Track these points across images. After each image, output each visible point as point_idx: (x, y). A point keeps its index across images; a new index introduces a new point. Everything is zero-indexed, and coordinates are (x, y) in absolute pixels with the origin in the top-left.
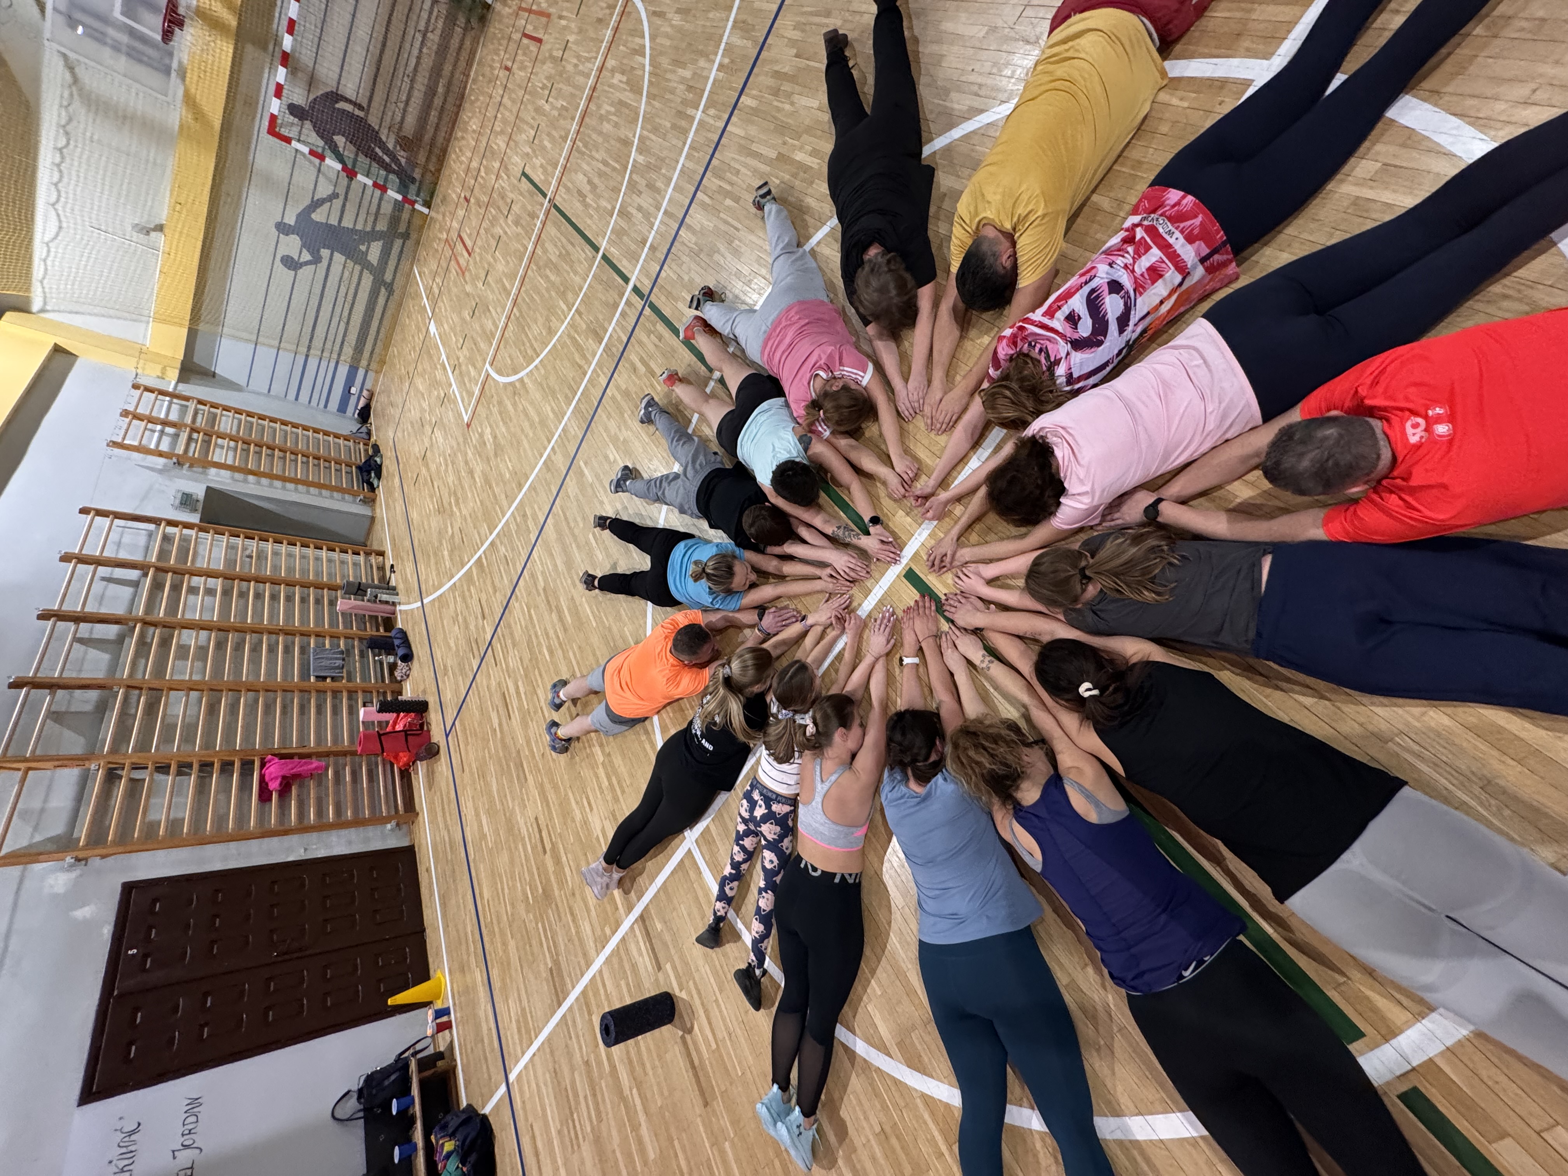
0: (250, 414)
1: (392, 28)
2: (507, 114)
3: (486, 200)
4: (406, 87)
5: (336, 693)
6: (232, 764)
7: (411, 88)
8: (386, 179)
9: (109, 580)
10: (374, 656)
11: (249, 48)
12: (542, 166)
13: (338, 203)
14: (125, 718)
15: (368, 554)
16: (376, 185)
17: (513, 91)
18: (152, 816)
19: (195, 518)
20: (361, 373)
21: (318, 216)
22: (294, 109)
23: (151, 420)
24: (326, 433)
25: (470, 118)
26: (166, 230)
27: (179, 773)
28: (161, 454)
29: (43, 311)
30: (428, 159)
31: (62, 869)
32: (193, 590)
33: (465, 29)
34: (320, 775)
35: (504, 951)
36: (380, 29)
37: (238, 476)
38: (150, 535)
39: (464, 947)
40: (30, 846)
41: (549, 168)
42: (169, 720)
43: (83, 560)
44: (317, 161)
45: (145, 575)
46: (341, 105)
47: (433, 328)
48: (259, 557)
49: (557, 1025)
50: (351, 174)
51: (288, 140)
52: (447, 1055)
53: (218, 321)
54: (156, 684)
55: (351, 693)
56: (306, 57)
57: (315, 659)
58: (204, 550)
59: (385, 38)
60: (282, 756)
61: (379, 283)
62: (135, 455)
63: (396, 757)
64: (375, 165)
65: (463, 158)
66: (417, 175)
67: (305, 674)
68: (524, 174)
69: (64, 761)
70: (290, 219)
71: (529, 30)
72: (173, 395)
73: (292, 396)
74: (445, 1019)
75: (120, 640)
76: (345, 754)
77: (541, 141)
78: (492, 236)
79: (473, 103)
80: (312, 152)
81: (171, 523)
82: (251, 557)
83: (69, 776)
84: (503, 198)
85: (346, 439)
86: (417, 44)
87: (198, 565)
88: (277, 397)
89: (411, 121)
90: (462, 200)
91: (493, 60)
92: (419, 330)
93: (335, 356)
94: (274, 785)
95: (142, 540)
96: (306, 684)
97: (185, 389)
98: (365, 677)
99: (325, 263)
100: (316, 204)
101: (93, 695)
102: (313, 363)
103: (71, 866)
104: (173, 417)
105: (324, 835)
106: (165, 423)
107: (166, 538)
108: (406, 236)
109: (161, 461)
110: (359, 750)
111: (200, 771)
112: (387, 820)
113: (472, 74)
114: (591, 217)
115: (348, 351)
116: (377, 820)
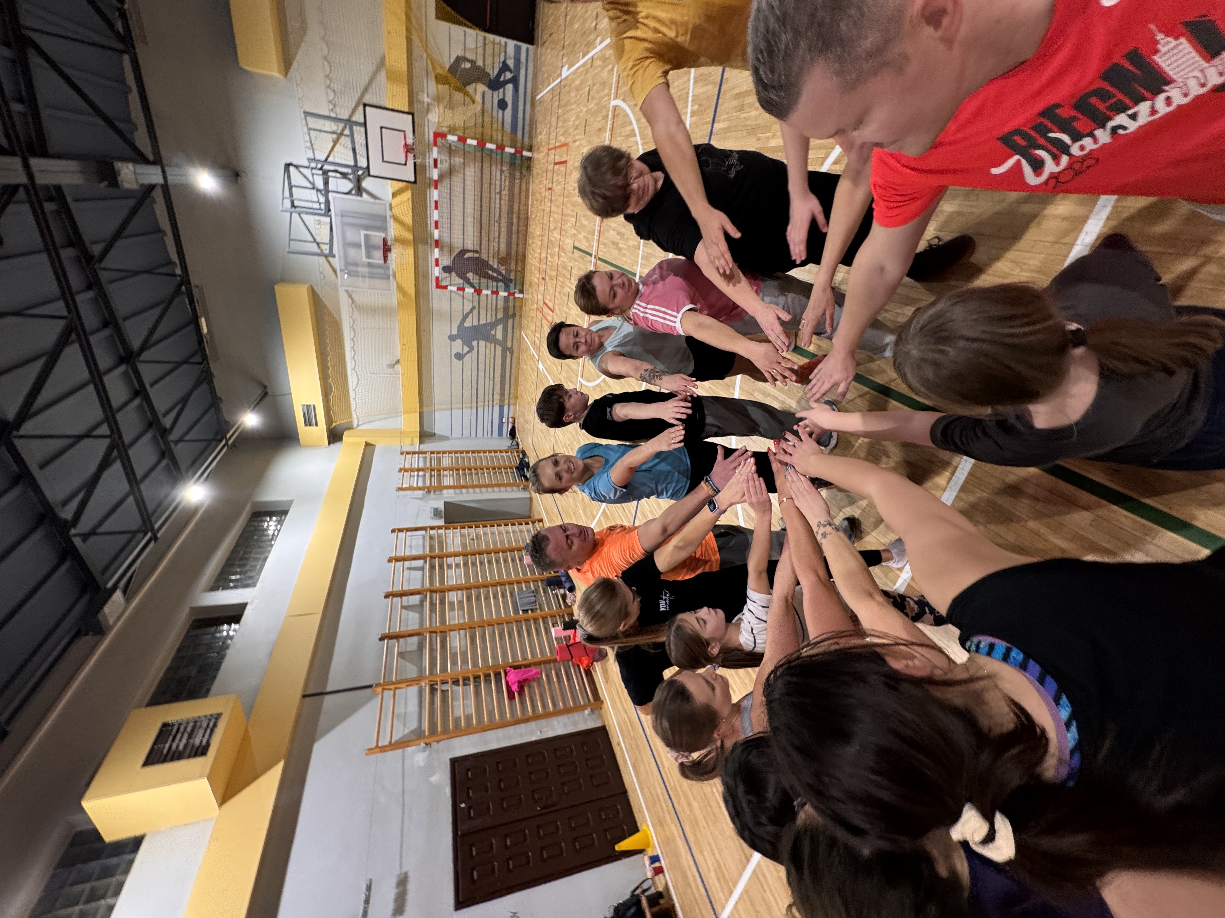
0: (456, 452)
1: (484, 199)
2: (556, 216)
3: (555, 274)
4: (497, 228)
5: (535, 620)
6: (489, 675)
7: (500, 227)
8: (497, 287)
9: (410, 569)
10: (552, 591)
11: (420, 247)
12: (585, 237)
13: (475, 312)
14: (432, 650)
15: (533, 523)
16: (493, 293)
17: (556, 200)
18: (457, 714)
19: (441, 522)
20: (506, 407)
21: (467, 324)
22: (446, 269)
23: (412, 470)
24: (496, 452)
25: (534, 229)
26: (401, 362)
27: (465, 684)
28: (420, 489)
29: (358, 426)
30: (516, 264)
31: (420, 751)
32: (449, 567)
33: (521, 179)
34: (538, 679)
35: (691, 811)
36: (478, 203)
37: (458, 491)
38: (424, 537)
39: (658, 806)
40: (403, 737)
41: (590, 236)
42: (453, 651)
43: (398, 559)
44: (461, 292)
45: (426, 562)
46: (468, 255)
47: (541, 366)
48: (477, 539)
49: (750, 879)
50: (478, 292)
51: (445, 287)
52: (665, 894)
53: (431, 404)
54: (443, 628)
55: (544, 618)
56: (446, 239)
57: (520, 599)
58: (450, 541)
59: (481, 207)
60: (515, 668)
61: (505, 350)
62: (409, 493)
63: (580, 661)
64: (490, 281)
65: (536, 255)
66: (512, 277)
67: (516, 611)
68: (575, 248)
69: (410, 682)
70: (455, 332)
71: (558, 159)
72: (419, 453)
73: (474, 435)
74: (657, 865)
75: (421, 604)
76: (548, 662)
77: (581, 222)
78: (564, 294)
79: (534, 219)
80: (458, 289)
81: (432, 528)
82: (473, 539)
83: (413, 690)
84: (565, 268)
85: (507, 452)
86: (498, 201)
87: (449, 550)
88: (467, 438)
89: (503, 246)
90: (541, 280)
91: (540, 188)
92: (533, 370)
93: (491, 403)
94: (515, 688)
95: (421, 542)
96: (517, 616)
97: (425, 447)
98: (550, 607)
99: (476, 350)
100: (465, 317)
101: (415, 639)
102: (480, 410)
103: (424, 748)
104: (421, 465)
105: (549, 720)
106: (418, 470)
107: (431, 538)
108: (514, 316)
109: (420, 493)
110: (558, 658)
111: (475, 682)
112: (584, 708)
113: (530, 202)
114: (625, 255)
115: (497, 397)
116: (578, 708)
